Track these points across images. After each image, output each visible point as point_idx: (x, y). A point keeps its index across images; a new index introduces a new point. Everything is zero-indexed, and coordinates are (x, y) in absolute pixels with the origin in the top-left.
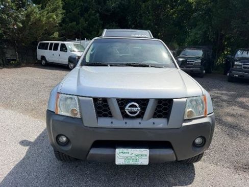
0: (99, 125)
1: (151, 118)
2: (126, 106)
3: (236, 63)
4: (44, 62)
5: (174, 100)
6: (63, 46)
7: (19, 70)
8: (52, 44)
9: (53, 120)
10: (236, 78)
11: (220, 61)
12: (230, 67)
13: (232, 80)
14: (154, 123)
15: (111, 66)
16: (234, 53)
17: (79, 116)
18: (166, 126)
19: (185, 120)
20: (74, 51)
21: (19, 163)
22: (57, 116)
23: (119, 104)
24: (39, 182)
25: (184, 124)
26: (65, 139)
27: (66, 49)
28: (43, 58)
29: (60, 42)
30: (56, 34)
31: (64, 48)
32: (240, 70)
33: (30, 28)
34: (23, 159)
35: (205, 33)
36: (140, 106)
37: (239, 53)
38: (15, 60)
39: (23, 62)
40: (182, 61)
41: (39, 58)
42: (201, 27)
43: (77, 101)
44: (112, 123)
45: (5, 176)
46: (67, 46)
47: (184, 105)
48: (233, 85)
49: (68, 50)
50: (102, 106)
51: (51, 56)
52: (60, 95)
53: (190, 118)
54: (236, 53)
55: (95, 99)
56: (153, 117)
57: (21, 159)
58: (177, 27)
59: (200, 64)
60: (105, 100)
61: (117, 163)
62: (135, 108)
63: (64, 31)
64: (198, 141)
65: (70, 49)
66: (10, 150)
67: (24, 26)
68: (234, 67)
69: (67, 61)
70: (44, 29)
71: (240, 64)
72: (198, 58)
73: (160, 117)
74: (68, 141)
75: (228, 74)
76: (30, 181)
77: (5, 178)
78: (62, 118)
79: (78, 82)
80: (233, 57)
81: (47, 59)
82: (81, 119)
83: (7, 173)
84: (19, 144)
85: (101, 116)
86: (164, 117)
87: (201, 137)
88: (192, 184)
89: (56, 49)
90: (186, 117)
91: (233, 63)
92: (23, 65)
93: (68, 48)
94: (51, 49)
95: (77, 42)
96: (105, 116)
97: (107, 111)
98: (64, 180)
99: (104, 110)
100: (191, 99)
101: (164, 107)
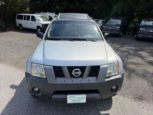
0: (57, 82)
1: (87, 77)
2: (73, 70)
3: (140, 29)
4: (21, 28)
5: (101, 66)
6: (33, 17)
7: (5, 33)
8: (25, 16)
9: (29, 79)
10: (140, 38)
11: (131, 26)
12: (137, 31)
13: (138, 39)
14: (89, 80)
15: (63, 40)
16: (140, 22)
17: (45, 77)
18: (96, 82)
19: (106, 77)
20: (40, 21)
21: (11, 100)
22: (32, 77)
23: (68, 70)
24: (23, 112)
25: (106, 80)
26: (37, 89)
27: (35, 19)
28: (20, 25)
29: (31, 15)
30: (28, 9)
31: (33, 19)
32: (143, 33)
33: (11, 5)
34: (13, 98)
35: (123, 8)
36: (81, 71)
37: (143, 22)
38: (2, 27)
39: (7, 28)
40: (107, 35)
41: (18, 25)
42: (121, 4)
43: (43, 68)
44: (65, 81)
45: (3, 109)
46: (35, 17)
47: (106, 69)
48: (138, 43)
49: (36, 20)
50: (58, 71)
51: (26, 24)
52: (33, 64)
53: (110, 76)
54: (141, 22)
55: (54, 67)
56: (89, 76)
57: (12, 97)
58: (106, 4)
59: (119, 29)
60: (60, 67)
61: (68, 103)
62: (78, 72)
63: (33, 7)
64: (114, 87)
65: (37, 19)
66: (4, 92)
67: (6, 4)
68: (140, 31)
69: (36, 27)
70: (20, 6)
71: (143, 29)
72: (118, 25)
73: (92, 76)
74: (39, 91)
75: (136, 36)
76: (18, 112)
77: (3, 110)
78: (35, 78)
79: (43, 55)
80: (139, 25)
81: (23, 26)
82: (46, 78)
83: (4, 107)
84: (10, 88)
85: (58, 77)
86: (95, 76)
87: (116, 86)
88: (111, 109)
89: (28, 19)
90: (107, 76)
91: (139, 29)
92: (7, 29)
93: (36, 19)
94: (25, 19)
95: (42, 14)
96: (61, 76)
97: (61, 73)
98: (38, 110)
99: (60, 73)
100: (110, 65)
101: (95, 70)
